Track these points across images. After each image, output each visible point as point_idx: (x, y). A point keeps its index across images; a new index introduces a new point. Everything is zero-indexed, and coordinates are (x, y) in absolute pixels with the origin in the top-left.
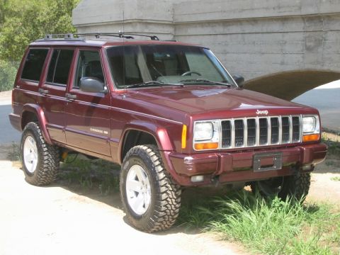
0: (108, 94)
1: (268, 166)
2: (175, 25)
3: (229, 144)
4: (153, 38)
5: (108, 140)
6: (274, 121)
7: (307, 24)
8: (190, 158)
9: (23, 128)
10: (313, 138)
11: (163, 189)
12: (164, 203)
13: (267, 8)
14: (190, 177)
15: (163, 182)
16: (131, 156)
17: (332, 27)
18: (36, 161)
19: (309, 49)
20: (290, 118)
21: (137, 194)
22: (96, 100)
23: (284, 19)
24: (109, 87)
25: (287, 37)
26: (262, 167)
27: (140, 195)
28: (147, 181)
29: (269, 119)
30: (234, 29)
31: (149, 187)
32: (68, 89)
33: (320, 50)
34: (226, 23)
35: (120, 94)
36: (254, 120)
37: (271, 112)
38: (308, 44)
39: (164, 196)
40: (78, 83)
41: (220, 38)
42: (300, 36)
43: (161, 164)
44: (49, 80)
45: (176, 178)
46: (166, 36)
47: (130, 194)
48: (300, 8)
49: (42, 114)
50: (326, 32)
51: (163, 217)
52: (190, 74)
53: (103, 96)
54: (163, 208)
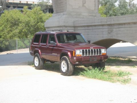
0: (57, 45)
1: (93, 60)
2: (74, 27)
3: (84, 55)
4: (67, 31)
5: (57, 56)
6: (95, 50)
7: (108, 26)
8: (75, 58)
9: (34, 55)
10: (105, 54)
11: (69, 65)
12: (70, 68)
13: (98, 22)
14: (75, 62)
15: (69, 64)
16: (62, 59)
17: (114, 27)
18: (38, 63)
19: (109, 33)
20: (99, 49)
21: (64, 67)
22: (54, 46)
23: (103, 25)
24: (57, 43)
25: (104, 30)
26: (92, 60)
27: (64, 68)
28: (66, 64)
29: (93, 49)
30: (90, 28)
31: (66, 66)
32: (47, 44)
33: (112, 33)
34: (88, 26)
35: (59, 45)
36: (90, 50)
37: (94, 48)
38: (109, 32)
39: (70, 67)
40: (49, 43)
41: (87, 30)
42: (107, 30)
43: (69, 60)
44: (41, 42)
45: (72, 63)
46: (72, 30)
47: (62, 68)
48: (107, 22)
49: (40, 51)
50: (113, 29)
51: (70, 72)
52: (77, 40)
53: (55, 45)
54: (70, 70)
